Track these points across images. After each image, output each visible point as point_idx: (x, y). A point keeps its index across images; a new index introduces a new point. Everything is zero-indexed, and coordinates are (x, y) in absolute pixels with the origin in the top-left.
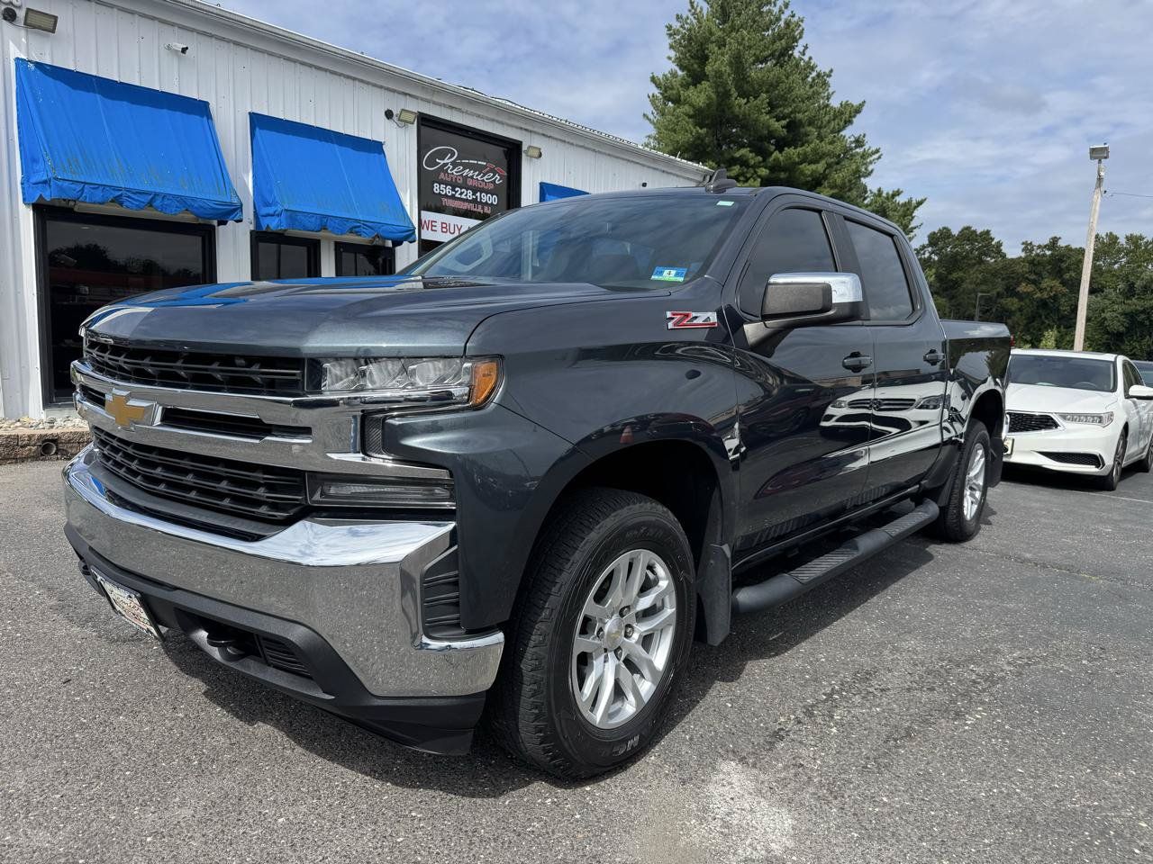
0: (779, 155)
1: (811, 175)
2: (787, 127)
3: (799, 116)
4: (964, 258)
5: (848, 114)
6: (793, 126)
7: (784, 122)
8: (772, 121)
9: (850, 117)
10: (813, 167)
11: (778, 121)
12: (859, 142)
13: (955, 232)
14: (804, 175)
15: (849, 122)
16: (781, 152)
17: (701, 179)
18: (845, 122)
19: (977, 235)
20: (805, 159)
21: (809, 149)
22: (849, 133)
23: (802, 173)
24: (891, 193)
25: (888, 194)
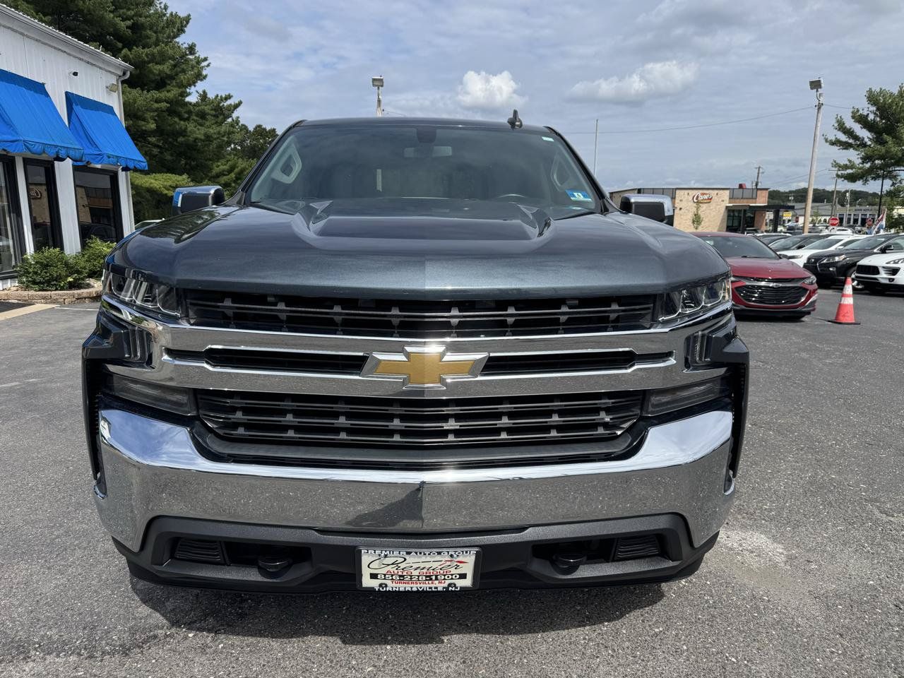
0: (129, 53)
1: (159, 75)
2: (132, 27)
3: (142, 20)
4: (260, 149)
5: (180, 24)
6: (135, 27)
7: (129, 23)
8: (118, 20)
9: (182, 26)
10: (159, 67)
11: (123, 20)
12: (192, 49)
13: (251, 128)
14: (154, 74)
15: (181, 30)
16: (130, 50)
17: (121, 74)
18: (178, 30)
19: (267, 132)
20: (153, 59)
21: (155, 51)
22: (183, 40)
23: (151, 71)
24: (224, 96)
25: (221, 97)
